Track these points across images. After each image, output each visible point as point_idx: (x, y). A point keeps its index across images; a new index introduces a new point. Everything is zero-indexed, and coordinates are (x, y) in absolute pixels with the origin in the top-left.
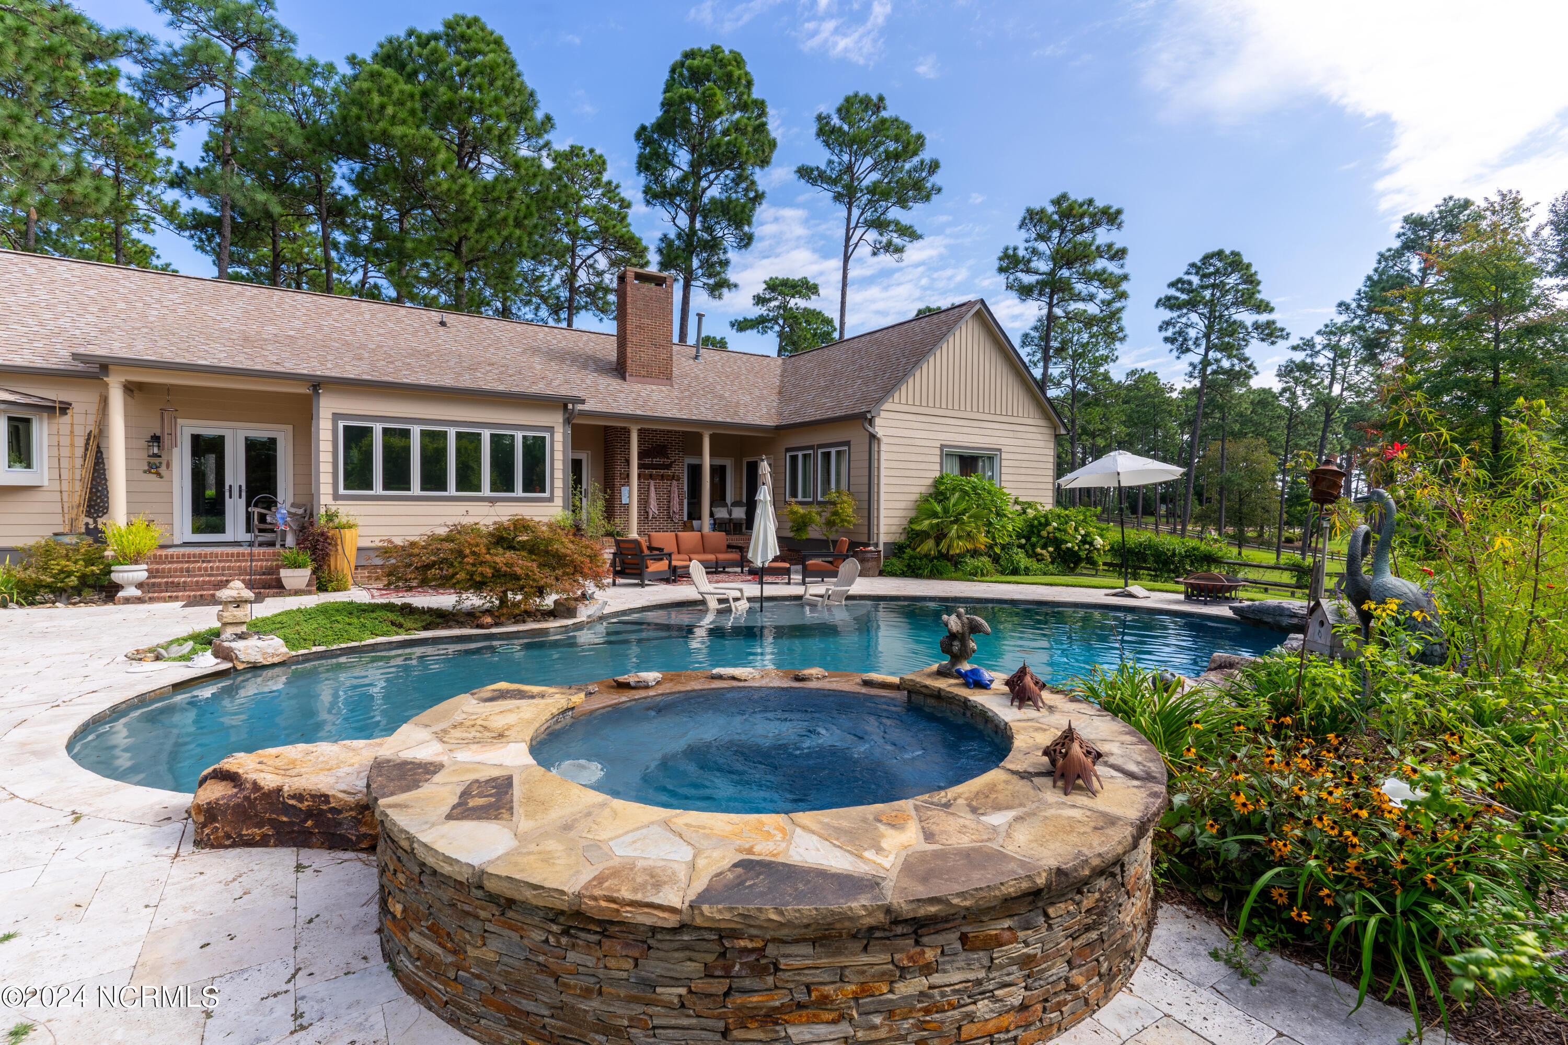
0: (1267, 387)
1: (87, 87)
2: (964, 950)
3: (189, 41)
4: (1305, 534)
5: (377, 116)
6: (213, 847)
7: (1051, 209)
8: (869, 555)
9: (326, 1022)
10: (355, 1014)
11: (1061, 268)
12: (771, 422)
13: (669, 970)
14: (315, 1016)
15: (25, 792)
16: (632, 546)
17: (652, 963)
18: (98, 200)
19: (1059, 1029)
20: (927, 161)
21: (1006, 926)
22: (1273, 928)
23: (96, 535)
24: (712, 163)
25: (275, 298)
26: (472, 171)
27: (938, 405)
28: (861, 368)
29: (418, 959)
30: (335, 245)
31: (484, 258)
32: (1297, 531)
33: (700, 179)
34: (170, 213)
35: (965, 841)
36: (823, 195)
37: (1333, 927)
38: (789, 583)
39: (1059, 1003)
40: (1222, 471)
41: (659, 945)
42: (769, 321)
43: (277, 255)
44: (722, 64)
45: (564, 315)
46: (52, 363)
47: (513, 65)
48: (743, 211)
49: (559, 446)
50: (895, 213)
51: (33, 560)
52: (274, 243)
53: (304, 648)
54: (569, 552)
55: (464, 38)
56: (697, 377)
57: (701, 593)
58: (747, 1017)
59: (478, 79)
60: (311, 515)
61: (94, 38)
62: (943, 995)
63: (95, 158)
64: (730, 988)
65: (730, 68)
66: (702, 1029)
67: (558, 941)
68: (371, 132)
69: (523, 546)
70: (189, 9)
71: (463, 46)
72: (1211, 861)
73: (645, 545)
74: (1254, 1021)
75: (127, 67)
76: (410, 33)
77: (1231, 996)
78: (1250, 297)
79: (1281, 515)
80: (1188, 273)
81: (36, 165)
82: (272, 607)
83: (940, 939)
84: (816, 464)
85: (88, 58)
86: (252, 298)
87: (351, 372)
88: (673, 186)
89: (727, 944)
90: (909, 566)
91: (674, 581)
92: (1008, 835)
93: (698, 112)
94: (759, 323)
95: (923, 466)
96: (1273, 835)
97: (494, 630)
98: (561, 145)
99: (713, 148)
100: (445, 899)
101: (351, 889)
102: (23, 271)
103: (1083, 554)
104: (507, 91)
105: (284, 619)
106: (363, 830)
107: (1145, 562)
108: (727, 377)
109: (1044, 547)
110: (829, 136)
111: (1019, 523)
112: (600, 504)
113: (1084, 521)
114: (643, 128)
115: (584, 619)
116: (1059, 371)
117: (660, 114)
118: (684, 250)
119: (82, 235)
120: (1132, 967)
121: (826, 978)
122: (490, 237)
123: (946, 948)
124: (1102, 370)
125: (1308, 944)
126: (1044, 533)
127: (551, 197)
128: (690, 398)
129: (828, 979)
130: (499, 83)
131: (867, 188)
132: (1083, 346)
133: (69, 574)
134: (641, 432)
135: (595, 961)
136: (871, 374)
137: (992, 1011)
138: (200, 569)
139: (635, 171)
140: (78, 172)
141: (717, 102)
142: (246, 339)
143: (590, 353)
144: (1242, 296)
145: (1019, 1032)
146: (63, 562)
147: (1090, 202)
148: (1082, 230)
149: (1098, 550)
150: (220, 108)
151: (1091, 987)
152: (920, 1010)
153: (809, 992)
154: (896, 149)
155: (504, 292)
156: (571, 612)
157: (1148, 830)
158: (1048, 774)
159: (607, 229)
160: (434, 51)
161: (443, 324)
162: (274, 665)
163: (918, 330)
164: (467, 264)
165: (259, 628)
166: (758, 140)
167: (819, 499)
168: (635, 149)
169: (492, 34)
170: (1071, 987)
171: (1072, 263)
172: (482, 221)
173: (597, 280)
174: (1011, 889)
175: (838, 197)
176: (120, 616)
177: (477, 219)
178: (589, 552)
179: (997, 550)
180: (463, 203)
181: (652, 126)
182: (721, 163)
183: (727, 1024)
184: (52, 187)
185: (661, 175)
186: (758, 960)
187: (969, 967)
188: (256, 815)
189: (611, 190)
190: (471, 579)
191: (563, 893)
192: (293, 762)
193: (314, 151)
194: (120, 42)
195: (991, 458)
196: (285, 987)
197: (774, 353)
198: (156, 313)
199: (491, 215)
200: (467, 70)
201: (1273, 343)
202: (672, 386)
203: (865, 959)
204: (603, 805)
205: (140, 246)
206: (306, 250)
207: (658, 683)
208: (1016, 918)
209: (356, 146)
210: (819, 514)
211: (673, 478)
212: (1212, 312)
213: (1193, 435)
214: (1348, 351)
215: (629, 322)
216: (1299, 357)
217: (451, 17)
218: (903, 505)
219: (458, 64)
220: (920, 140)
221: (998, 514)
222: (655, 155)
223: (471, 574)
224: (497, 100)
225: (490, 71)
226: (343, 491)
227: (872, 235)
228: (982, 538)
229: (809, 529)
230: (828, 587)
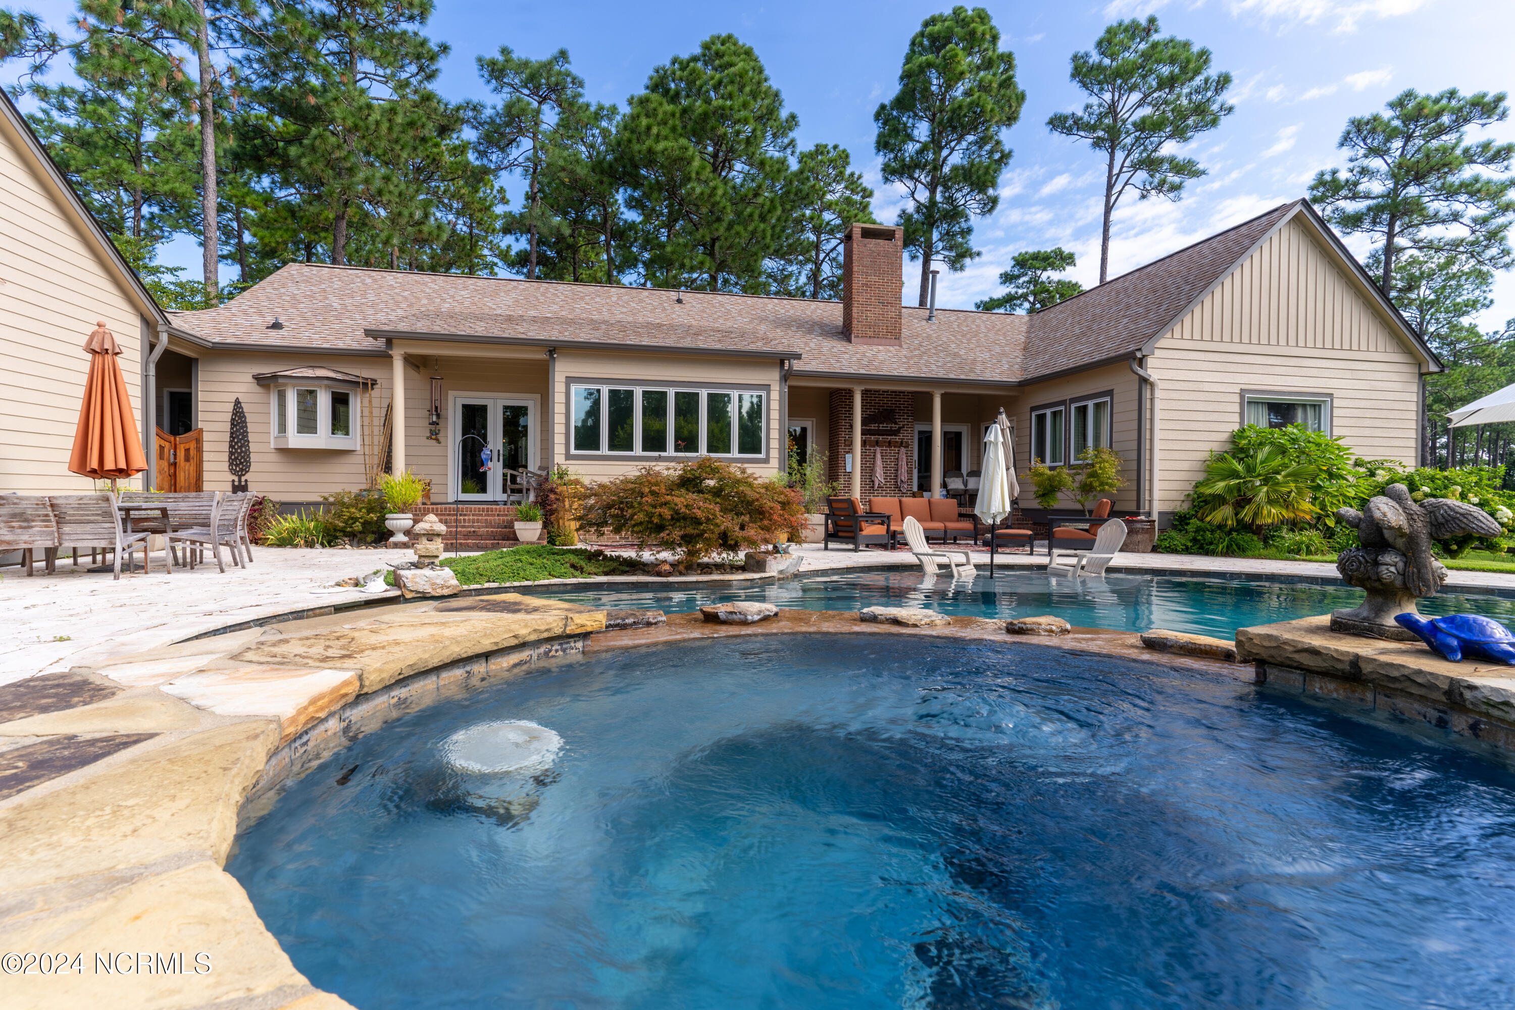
1: (447, 159)
3: (506, 103)
5: (644, 138)
7: (1387, 114)
8: (1139, 526)
11: (1405, 186)
12: (1014, 379)
16: (845, 505)
20: (1214, 78)
24: (954, 130)
26: (724, 177)
27: (1236, 340)
28: (1128, 306)
33: (941, 148)
34: (504, 255)
36: (1082, 142)
38: (1031, 554)
42: (1018, 298)
44: (964, 23)
46: (364, 346)
47: (761, 71)
48: (986, 172)
49: (776, 405)
50: (1169, 148)
51: (334, 508)
52: (575, 269)
53: (478, 583)
55: (719, 55)
56: (929, 337)
57: (916, 555)
59: (729, 88)
60: (548, 474)
61: (443, 111)
65: (972, 25)
68: (639, 152)
69: (709, 489)
70: (507, 75)
71: (717, 62)
76: (674, 62)
84: (1068, 422)
86: (524, 290)
87: (584, 336)
88: (911, 159)
90: (1194, 540)
91: (889, 548)
93: (938, 79)
94: (1008, 302)
95: (1215, 417)
97: (671, 579)
98: (805, 145)
99: (954, 112)
104: (754, 95)
108: (964, 336)
110: (1087, 77)
112: (820, 469)
114: (883, 107)
115: (775, 574)
117: (899, 88)
118: (923, 224)
122: (738, 234)
124: (1466, 321)
127: (795, 192)
128: (920, 356)
130: (747, 89)
131: (1134, 124)
133: (356, 520)
134: (865, 393)
136: (1141, 310)
139: (874, 151)
141: (959, 64)
143: (817, 319)
146: (353, 511)
147: (1452, 94)
148: (1442, 130)
150: (530, 154)
154: (1172, 72)
156: (762, 566)
159: (849, 219)
160: (694, 71)
161: (679, 301)
164: (719, 264)
166: (1003, 96)
167: (1072, 462)
168: (874, 130)
169: (743, 46)
171: (1424, 177)
172: (731, 220)
175: (1097, 144)
177: (726, 219)
178: (782, 498)
179: (1331, 523)
180: (714, 205)
181: (892, 102)
182: (963, 128)
184: (410, 229)
185: (900, 150)
189: (853, 183)
190: (650, 521)
193: (600, 182)
194: (462, 112)
195: (1316, 407)
199: (739, 213)
200: (720, 82)
202: (901, 346)
209: (630, 169)
210: (1072, 477)
211: (901, 445)
215: (855, 281)
217: (708, 39)
218: (1186, 466)
219: (712, 78)
220: (1204, 56)
221: (1331, 476)
222: (895, 131)
223: (650, 515)
224: (745, 105)
225: (739, 80)
226: (573, 451)
227: (1142, 175)
228: (1306, 505)
229: (1059, 495)
230: (1081, 558)
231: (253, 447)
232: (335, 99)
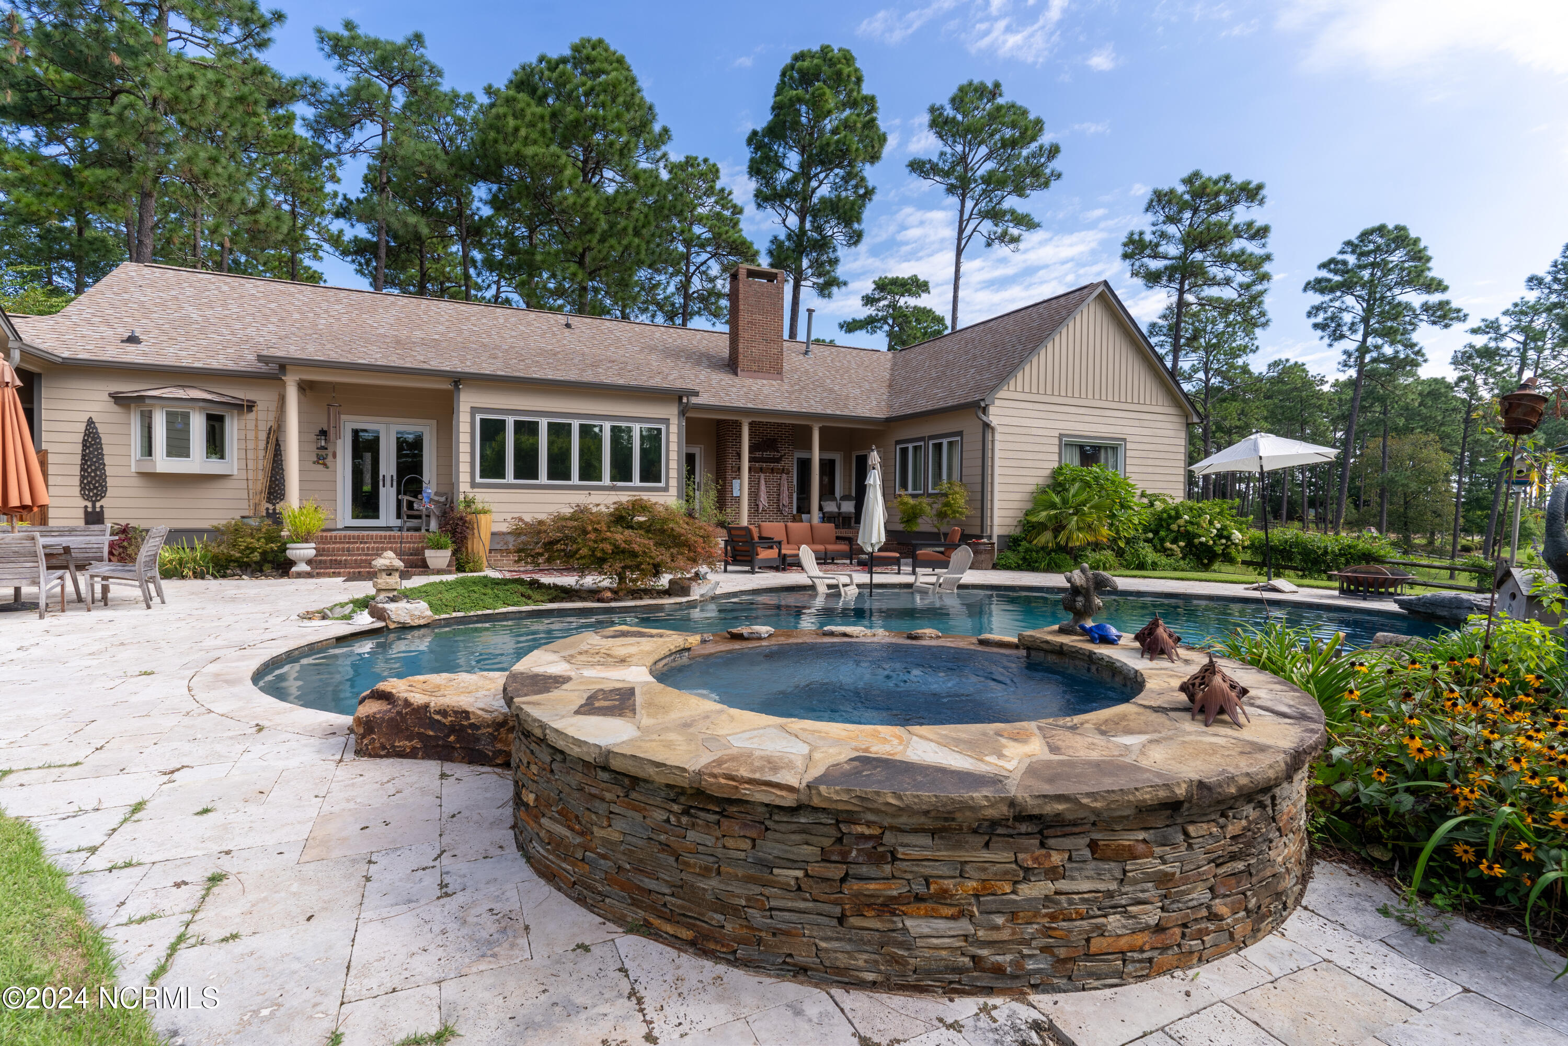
0: (1439, 376)
1: (269, 131)
2: (1094, 859)
3: (353, 83)
4: (1486, 542)
5: (511, 139)
6: (370, 756)
7: (1181, 189)
8: (982, 547)
9: (468, 892)
10: (492, 889)
11: (1193, 251)
12: (881, 414)
13: (786, 851)
14: (459, 887)
15: (219, 708)
16: (743, 533)
17: (769, 844)
18: (278, 228)
19: (1200, 960)
20: (1047, 146)
21: (1141, 838)
22: (1457, 889)
23: (276, 518)
24: (822, 163)
25: (423, 307)
26: (595, 185)
27: (1056, 393)
28: (975, 358)
29: (549, 844)
30: (474, 262)
31: (605, 267)
32: (1477, 538)
33: (810, 180)
34: (335, 241)
35: (1095, 755)
36: (937, 187)
37: (1534, 882)
38: (899, 573)
39: (1200, 930)
40: (1383, 469)
41: (776, 827)
42: (878, 321)
43: (423, 274)
44: (831, 63)
45: (678, 321)
46: (242, 366)
47: (634, 82)
48: (852, 209)
49: (674, 438)
50: (1011, 202)
51: (225, 538)
52: (422, 263)
53: (446, 613)
54: (683, 531)
55: (590, 60)
56: (807, 371)
57: (810, 578)
58: (864, 905)
59: (602, 97)
60: (452, 502)
61: (277, 85)
62: (1071, 902)
63: (276, 194)
64: (847, 874)
65: (839, 66)
66: (818, 914)
67: (679, 821)
68: (507, 154)
69: (640, 525)
70: (354, 53)
71: (588, 67)
72: (1379, 818)
73: (755, 531)
74: (1433, 975)
75: (302, 110)
76: (542, 59)
77: (1404, 950)
78: (1419, 276)
79: (1456, 520)
80: (1342, 252)
81: (230, 200)
82: (417, 581)
83: (1068, 843)
84: (926, 456)
85: (272, 104)
86: (403, 306)
87: (487, 368)
88: (783, 188)
89: (844, 828)
90: (1024, 559)
91: (784, 570)
92: (1142, 753)
93: (807, 113)
94: (869, 324)
95: (1040, 456)
96: (1456, 782)
97: (613, 604)
98: (676, 157)
99: (822, 148)
100: (574, 784)
101: (488, 795)
102: (218, 288)
103: (1219, 549)
104: (628, 106)
105: (429, 589)
106: (499, 746)
107: (1291, 560)
108: (837, 371)
109: (1175, 541)
110: (942, 128)
111: (1146, 515)
112: (713, 494)
113: (1221, 513)
114: (755, 133)
115: (697, 597)
116: (1190, 364)
117: (770, 117)
118: (794, 251)
119: (265, 264)
120: (1284, 914)
121: (944, 870)
122: (612, 247)
123: (1074, 853)
124: (1240, 362)
125: (1501, 908)
126: (1174, 527)
127: (667, 205)
128: (800, 391)
129: (948, 873)
130: (621, 100)
131: (982, 177)
132: (1219, 336)
133: (254, 550)
134: (752, 425)
135: (713, 840)
136: (985, 362)
137: (1124, 927)
138: (358, 549)
139: (747, 176)
140: (263, 204)
141: (826, 101)
142: (398, 342)
143: (704, 350)
144: (1408, 275)
145: (1155, 954)
146: (249, 540)
147: (1227, 178)
148: (1218, 208)
149: (1236, 545)
150: (378, 141)
151: (1237, 921)
152: (1045, 915)
153: (928, 885)
154: (1012, 136)
155: (623, 299)
156: (685, 591)
157: (1303, 763)
158: (1186, 709)
159: (720, 234)
160: (563, 74)
161: (568, 326)
162: (420, 627)
163: (1035, 316)
164: (590, 274)
165: (407, 595)
166: (867, 136)
167: (930, 491)
168: (747, 153)
169: (614, 53)
170: (1213, 917)
171: (1205, 246)
172: (604, 232)
173: (710, 286)
174: (1146, 796)
175: (951, 189)
176: (293, 587)
177: (599, 230)
178: (702, 532)
179: (1122, 544)
180: (587, 216)
181: (763, 130)
182: (830, 162)
183: (843, 910)
184: (242, 218)
185: (772, 178)
186: (875, 848)
187: (1099, 876)
188: (407, 729)
189: (723, 197)
190: (593, 555)
191: (684, 770)
192: (438, 687)
193: (456, 176)
194: (298, 88)
195: (1115, 449)
196: (432, 864)
197: (884, 347)
198: (324, 321)
199: (612, 225)
200: (592, 89)
201: (1446, 326)
202: (782, 380)
203: (986, 855)
204: (721, 712)
205: (311, 272)
206: (448, 269)
207: (770, 635)
208: (1151, 831)
209: (493, 168)
210: (930, 505)
211: (783, 471)
212: (1371, 293)
213: (1347, 432)
214: (1543, 333)
215: (741, 318)
216: (1480, 341)
217: (577, 41)
218: (1018, 497)
219: (584, 84)
220: (1038, 125)
221: (1122, 506)
222: (766, 159)
223: (593, 550)
224: (618, 116)
225: (612, 89)
226: (478, 480)
227: (987, 226)
228: (1105, 531)
229: (920, 520)
230: (939, 576)
231: (109, 471)
232: (149, 65)
